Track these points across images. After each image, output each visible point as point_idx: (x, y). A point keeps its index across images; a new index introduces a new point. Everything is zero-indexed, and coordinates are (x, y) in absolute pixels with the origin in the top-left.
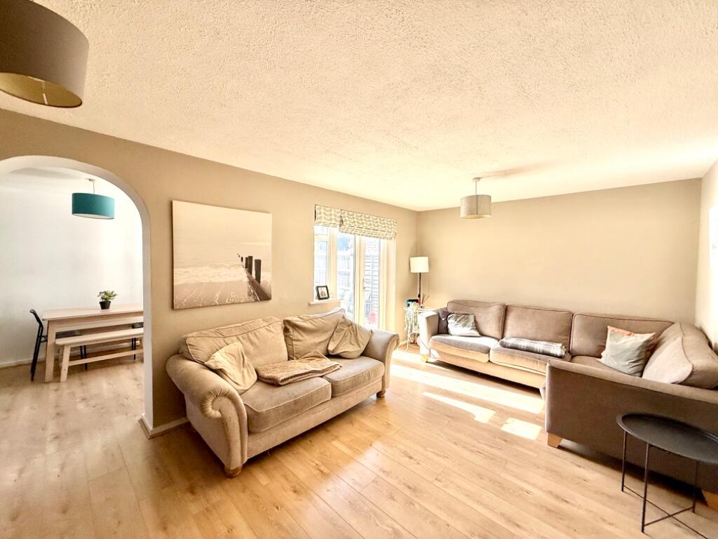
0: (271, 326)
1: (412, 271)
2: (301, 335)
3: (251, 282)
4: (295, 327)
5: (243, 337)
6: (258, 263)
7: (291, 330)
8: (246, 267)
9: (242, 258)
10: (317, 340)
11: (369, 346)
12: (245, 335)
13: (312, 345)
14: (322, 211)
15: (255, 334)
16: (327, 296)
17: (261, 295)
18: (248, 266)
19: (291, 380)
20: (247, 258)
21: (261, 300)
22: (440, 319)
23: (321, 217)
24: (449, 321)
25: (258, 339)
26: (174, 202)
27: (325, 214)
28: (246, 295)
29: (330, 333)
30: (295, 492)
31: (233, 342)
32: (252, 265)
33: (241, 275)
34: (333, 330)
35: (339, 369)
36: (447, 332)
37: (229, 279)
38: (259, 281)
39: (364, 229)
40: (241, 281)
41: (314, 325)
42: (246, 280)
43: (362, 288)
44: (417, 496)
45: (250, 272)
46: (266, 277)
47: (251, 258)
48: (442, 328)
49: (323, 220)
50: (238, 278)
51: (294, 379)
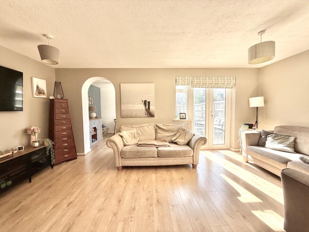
0: (149, 126)
1: (251, 106)
2: (161, 132)
3: (146, 110)
4: (159, 128)
5: (138, 129)
6: (149, 102)
7: (158, 129)
8: (144, 104)
9: (143, 101)
10: (168, 135)
11: (191, 141)
12: (139, 128)
13: (165, 136)
14: (180, 78)
15: (143, 128)
16: (185, 118)
17: (151, 115)
18: (145, 104)
19: (143, 145)
20: (144, 101)
21: (150, 117)
22: (261, 136)
23: (179, 82)
24: (268, 139)
25: (143, 130)
26: (121, 84)
27: (181, 79)
28: (144, 114)
29: (175, 133)
30: (125, 181)
31: (134, 129)
32: (146, 103)
33: (142, 107)
34: (176, 132)
35: (167, 147)
36: (263, 145)
37: (138, 108)
38: (149, 110)
39: (213, 84)
40: (142, 109)
41: (168, 128)
42: (144, 109)
43: (210, 116)
44: (156, 205)
45: (146, 106)
46: (152, 108)
47: (146, 101)
48: (261, 142)
49: (180, 83)
50: (141, 108)
51: (144, 145)
